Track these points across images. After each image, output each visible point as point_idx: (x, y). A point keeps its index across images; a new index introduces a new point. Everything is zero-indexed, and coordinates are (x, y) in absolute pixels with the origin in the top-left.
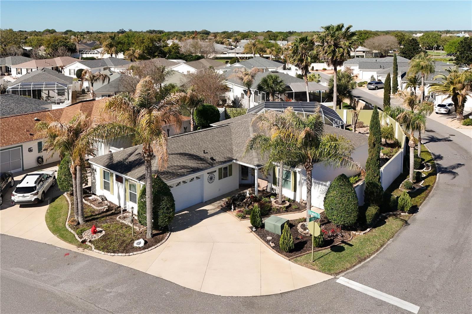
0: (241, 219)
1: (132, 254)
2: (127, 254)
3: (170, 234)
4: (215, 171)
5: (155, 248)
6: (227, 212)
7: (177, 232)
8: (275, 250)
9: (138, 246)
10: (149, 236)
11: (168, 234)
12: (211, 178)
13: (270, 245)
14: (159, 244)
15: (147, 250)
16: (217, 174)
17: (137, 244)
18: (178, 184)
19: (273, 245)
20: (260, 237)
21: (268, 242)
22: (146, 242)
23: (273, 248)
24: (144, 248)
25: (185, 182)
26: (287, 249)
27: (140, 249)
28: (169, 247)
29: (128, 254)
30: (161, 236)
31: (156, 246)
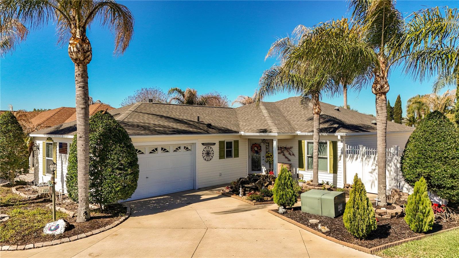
0: (256, 202)
1: (31, 246)
2: (19, 247)
3: (126, 219)
4: (214, 144)
5: (87, 237)
6: (232, 196)
7: (140, 217)
8: (333, 237)
9: (50, 233)
10: (81, 218)
11: (123, 218)
12: (208, 154)
13: (320, 231)
14: (97, 231)
15: (67, 239)
16: (216, 149)
17: (50, 229)
18: (153, 150)
19: (325, 229)
20: (296, 220)
21: (314, 226)
22: (69, 227)
23: (328, 234)
24: (60, 237)
25: (165, 150)
26: (362, 230)
27: (53, 237)
28: (116, 235)
29: (22, 247)
30: (108, 219)
31: (89, 233)
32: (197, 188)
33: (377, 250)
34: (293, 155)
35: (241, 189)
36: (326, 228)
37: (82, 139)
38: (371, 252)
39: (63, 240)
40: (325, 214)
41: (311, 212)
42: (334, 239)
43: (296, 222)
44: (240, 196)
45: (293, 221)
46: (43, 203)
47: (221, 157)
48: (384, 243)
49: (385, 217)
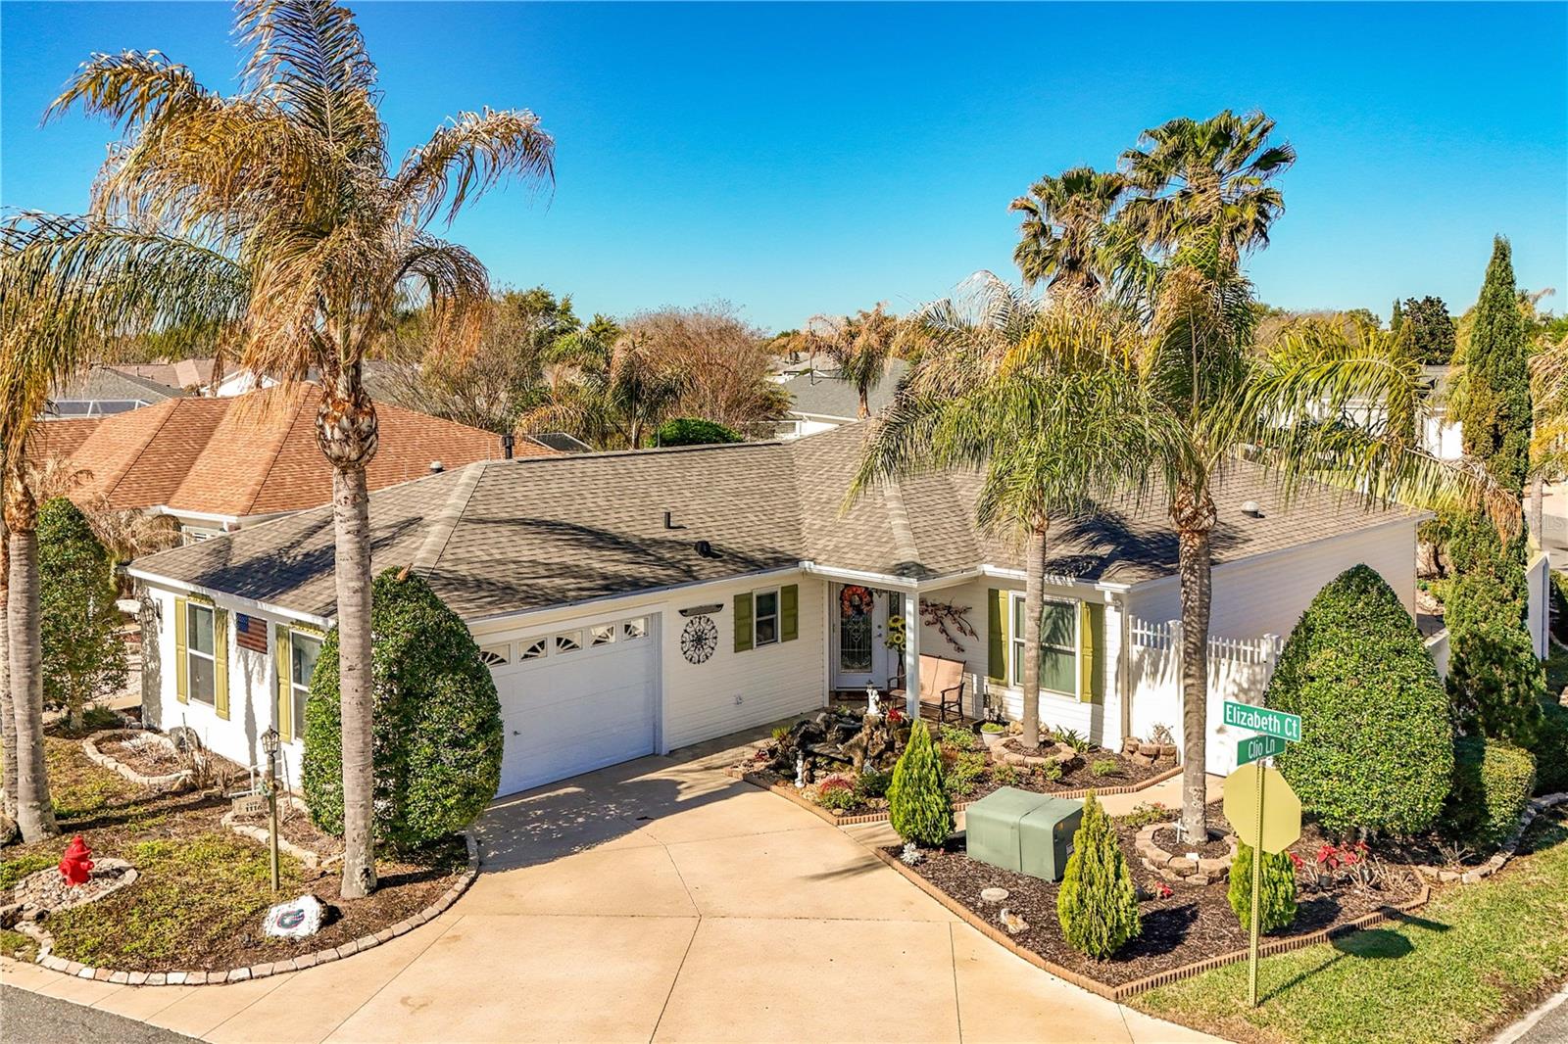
0: (843, 815)
1: (243, 973)
2: (213, 977)
3: (473, 881)
4: (720, 606)
5: (380, 944)
6: (774, 788)
7: (510, 873)
8: (1031, 949)
9: (283, 933)
10: (352, 887)
11: (464, 880)
12: (699, 640)
13: (1003, 928)
14: (404, 925)
15: (330, 953)
16: (724, 623)
17: (281, 924)
18: (534, 649)
19: (1017, 925)
20: (946, 890)
21: (988, 912)
22: (331, 916)
23: (1021, 939)
24: (315, 945)
25: (568, 642)
27: (292, 946)
28: (456, 938)
29: (221, 976)
30: (424, 886)
31: (385, 934)
32: (665, 751)
33: (1132, 992)
34: (972, 633)
35: (800, 763)
36: (1019, 919)
37: (356, 673)
38: (1117, 999)
39: (323, 955)
40: (1030, 870)
41: (994, 861)
42: (1033, 955)
43: (943, 896)
44: (799, 784)
45: (938, 892)
46: (208, 811)
47: (741, 644)
48: (1160, 965)
49: (1192, 880)
